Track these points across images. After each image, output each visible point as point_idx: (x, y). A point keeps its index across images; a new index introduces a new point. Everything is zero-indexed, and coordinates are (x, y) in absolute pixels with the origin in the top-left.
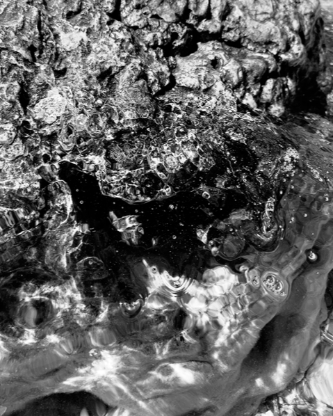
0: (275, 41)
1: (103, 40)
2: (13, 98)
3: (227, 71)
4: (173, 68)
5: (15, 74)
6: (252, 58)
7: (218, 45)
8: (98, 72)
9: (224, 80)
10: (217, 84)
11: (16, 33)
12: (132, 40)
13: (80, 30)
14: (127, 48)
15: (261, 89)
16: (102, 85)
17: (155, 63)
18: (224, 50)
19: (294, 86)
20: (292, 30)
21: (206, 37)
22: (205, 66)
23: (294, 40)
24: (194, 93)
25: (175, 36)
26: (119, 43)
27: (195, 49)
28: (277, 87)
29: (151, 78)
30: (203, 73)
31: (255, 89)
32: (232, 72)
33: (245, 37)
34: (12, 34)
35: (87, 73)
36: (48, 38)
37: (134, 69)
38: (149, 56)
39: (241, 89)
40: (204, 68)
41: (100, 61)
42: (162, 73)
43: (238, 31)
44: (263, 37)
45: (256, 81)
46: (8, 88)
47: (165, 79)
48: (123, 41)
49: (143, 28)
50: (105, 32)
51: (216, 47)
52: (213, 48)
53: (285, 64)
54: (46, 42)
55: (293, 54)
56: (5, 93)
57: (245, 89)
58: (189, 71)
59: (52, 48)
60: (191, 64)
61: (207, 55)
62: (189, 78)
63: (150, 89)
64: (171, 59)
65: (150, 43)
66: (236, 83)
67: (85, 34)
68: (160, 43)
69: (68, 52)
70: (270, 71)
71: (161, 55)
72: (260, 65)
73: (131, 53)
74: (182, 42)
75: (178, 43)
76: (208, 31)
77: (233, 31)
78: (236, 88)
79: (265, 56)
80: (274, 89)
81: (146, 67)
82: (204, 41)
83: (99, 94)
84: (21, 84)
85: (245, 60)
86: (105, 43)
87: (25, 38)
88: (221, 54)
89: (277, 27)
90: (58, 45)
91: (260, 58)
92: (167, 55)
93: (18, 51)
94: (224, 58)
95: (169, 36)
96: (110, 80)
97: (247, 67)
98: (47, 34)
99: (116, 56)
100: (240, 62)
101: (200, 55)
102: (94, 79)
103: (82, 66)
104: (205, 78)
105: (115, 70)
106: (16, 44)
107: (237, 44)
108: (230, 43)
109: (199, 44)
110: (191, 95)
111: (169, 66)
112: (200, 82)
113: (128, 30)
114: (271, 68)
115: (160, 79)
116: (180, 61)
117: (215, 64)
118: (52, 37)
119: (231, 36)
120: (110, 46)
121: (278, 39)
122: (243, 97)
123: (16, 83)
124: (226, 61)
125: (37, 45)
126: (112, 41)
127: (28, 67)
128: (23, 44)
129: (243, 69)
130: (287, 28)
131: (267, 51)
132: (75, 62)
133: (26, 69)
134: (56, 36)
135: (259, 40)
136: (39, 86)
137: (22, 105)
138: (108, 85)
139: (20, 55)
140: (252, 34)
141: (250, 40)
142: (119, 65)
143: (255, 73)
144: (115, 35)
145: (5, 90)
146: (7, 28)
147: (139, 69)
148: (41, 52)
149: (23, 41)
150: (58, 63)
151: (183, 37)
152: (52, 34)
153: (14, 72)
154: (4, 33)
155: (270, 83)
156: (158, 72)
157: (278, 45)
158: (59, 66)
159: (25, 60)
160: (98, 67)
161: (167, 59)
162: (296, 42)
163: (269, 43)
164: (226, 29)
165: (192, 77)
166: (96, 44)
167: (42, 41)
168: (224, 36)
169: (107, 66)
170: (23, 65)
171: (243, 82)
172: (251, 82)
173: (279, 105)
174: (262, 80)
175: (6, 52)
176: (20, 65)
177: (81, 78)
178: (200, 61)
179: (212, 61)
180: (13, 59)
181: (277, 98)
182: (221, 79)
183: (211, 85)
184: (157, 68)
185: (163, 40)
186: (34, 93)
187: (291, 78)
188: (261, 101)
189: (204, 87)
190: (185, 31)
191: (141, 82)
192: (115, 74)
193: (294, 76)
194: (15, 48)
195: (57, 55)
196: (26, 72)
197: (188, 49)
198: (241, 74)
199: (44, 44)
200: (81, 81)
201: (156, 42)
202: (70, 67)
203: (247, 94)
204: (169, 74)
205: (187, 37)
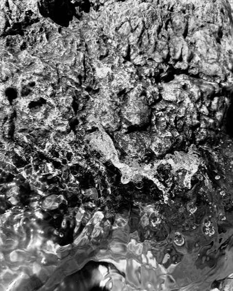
0: (219, 75)
1: (121, 72)
2: (69, 106)
3: (192, 92)
4: (160, 89)
5: (70, 92)
6: (206, 84)
7: (186, 77)
8: (118, 91)
9: (190, 97)
10: (186, 99)
11: (70, 67)
12: (137, 73)
13: (107, 66)
14: (134, 77)
15: (211, 103)
16: (120, 99)
17: (151, 86)
18: (190, 80)
19: (228, 102)
20: (228, 69)
21: (179, 71)
22: (179, 88)
23: (229, 75)
24: (173, 104)
25: (162, 71)
26: (130, 74)
27: (173, 78)
28: (220, 102)
29: (149, 95)
30: (178, 93)
31: (208, 103)
32: (194, 92)
33: (201, 72)
34: (69, 68)
35: (111, 92)
36: (89, 71)
37: (139, 90)
38: (147, 82)
39: (200, 103)
40: (179, 90)
41: (119, 85)
42: (155, 92)
43: (198, 69)
44: (211, 73)
45: (208, 98)
46: (66, 100)
47: (156, 96)
48: (132, 73)
49: (143, 66)
50: (122, 68)
51: (185, 78)
52: (184, 79)
53: (224, 89)
54: (88, 73)
55: (229, 83)
56: (64, 103)
57: (202, 103)
58: (170, 91)
59: (91, 76)
60: (171, 87)
61: (180, 82)
62: (170, 96)
63: (148, 102)
64: (159, 84)
65: (147, 74)
66: (197, 99)
67: (110, 69)
68: (153, 75)
69: (100, 79)
70: (216, 93)
71: (154, 82)
72: (211, 89)
73: (137, 80)
74: (166, 74)
75: (163, 75)
76: (181, 69)
77: (194, 69)
78: (197, 102)
79: (213, 84)
80: (218, 103)
81: (145, 89)
82: (178, 74)
83: (118, 104)
84: (74, 98)
85: (202, 86)
86: (122, 74)
87: (76, 70)
88: (188, 82)
89: (220, 67)
90: (95, 75)
91: (210, 84)
92: (157, 82)
93: (72, 78)
94: (190, 85)
95: (158, 71)
96: (124, 97)
97: (203, 90)
98: (89, 68)
99: (128, 82)
100: (199, 87)
101: (176, 82)
102: (116, 95)
103: (108, 88)
104: (180, 96)
105: (127, 90)
106: (71, 74)
107: (197, 76)
108: (193, 76)
109: (175, 75)
110: (171, 106)
111: (158, 88)
112: (176, 97)
113: (135, 67)
114: (217, 91)
115: (153, 96)
116: (164, 85)
117: (184, 87)
118: (91, 70)
119: (194, 71)
120: (125, 76)
121: (220, 74)
122: (201, 107)
123: (71, 97)
124: (191, 86)
125: (83, 74)
126: (126, 73)
127: (77, 87)
128: (75, 74)
129: (201, 91)
130: (225, 68)
131: (214, 81)
132: (104, 85)
133: (77, 89)
134: (94, 70)
135: (210, 74)
136: (84, 99)
137: (74, 110)
138: (123, 99)
139: (73, 80)
140: (206, 71)
141: (204, 74)
142: (130, 87)
143: (208, 93)
144: (128, 70)
145: (64, 101)
146: (65, 65)
147: (142, 89)
148: (85, 79)
149: (75, 72)
150: (94, 86)
151: (167, 71)
152: (91, 68)
153: (69, 90)
154: (64, 67)
155: (216, 99)
156: (152, 92)
157: (220, 78)
158: (95, 87)
159: (76, 84)
160: (118, 88)
161: (157, 84)
162: (230, 76)
163: (215, 76)
164: (191, 67)
165: (172, 95)
166: (117, 75)
167: (85, 73)
168: (190, 71)
169: (123, 88)
170: (75, 87)
171: (201, 98)
172: (205, 99)
173: (221, 112)
174: (211, 98)
175: (65, 79)
176: (73, 86)
177: (108, 94)
178: (176, 85)
179: (183, 86)
180: (69, 83)
181: (220, 108)
182: (189, 96)
183: (183, 100)
184: (152, 89)
185: (155, 73)
186: (81, 103)
187: (227, 97)
188: (211, 110)
189: (179, 101)
190: (167, 68)
191: (143, 97)
192: (127, 92)
193: (228, 96)
194: (70, 77)
195: (94, 80)
196: (76, 90)
197: (169, 79)
198: (200, 94)
199: (87, 74)
200: (108, 96)
201: (151, 74)
202: (102, 88)
203: (203, 105)
204: (158, 93)
205: (169, 71)
